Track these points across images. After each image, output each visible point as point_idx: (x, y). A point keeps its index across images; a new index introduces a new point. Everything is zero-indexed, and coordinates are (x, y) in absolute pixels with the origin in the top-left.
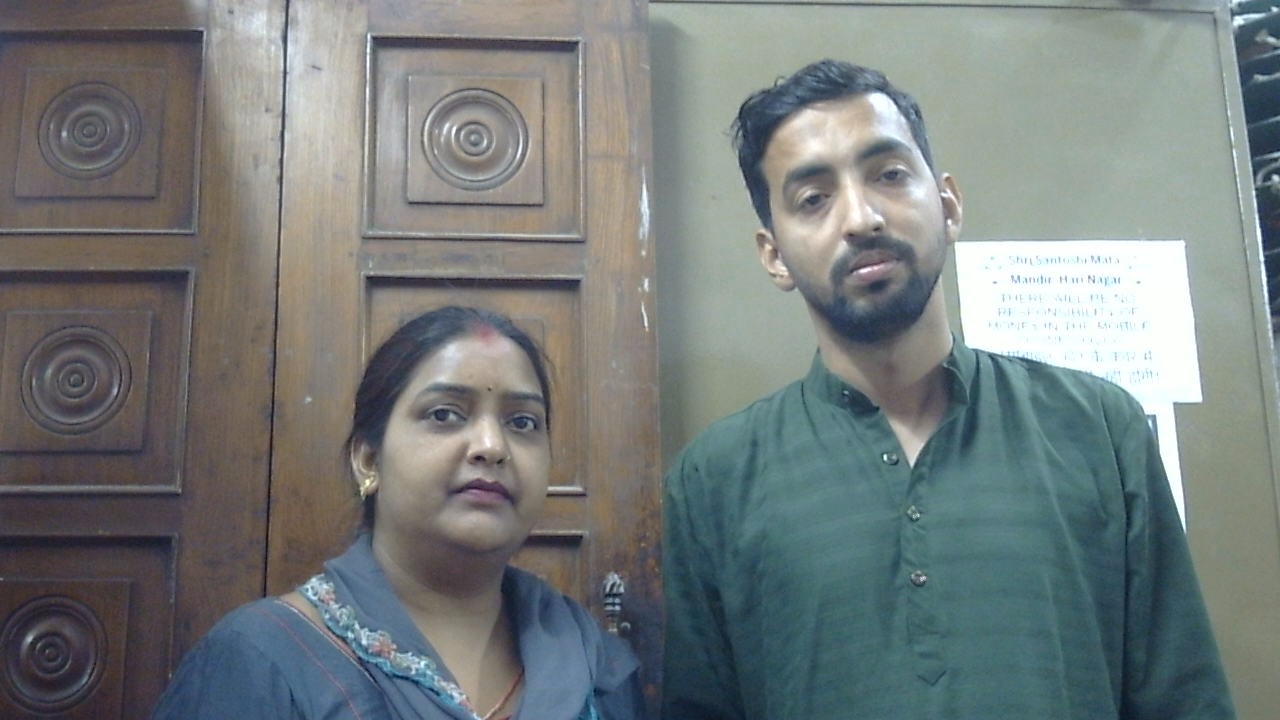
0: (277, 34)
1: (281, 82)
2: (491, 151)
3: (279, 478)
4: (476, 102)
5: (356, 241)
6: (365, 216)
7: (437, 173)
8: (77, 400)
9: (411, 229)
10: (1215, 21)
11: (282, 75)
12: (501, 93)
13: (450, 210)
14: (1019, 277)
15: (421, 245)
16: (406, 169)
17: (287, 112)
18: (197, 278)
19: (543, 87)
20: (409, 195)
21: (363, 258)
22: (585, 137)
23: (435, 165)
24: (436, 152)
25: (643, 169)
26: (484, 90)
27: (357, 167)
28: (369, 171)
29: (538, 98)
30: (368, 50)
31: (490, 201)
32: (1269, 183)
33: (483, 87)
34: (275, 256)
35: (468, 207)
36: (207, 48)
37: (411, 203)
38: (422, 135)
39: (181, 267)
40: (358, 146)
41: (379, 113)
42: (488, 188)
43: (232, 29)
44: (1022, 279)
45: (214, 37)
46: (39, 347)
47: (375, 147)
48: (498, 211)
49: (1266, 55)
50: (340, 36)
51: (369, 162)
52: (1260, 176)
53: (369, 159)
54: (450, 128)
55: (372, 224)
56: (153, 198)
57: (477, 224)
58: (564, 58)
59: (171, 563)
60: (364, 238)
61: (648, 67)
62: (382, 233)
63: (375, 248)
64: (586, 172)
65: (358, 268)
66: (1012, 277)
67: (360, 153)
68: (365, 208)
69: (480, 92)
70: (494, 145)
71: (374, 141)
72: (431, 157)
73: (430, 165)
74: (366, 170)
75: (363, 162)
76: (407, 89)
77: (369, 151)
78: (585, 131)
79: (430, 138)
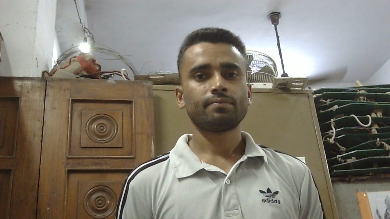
0: (42, 99)
1: (43, 112)
2: (106, 132)
4: (102, 118)
5: (65, 160)
6: (68, 151)
7: (90, 139)
9: (82, 155)
10: (308, 96)
11: (43, 110)
12: (110, 115)
13: (94, 149)
15: (85, 160)
16: (81, 138)
17: (45, 121)
18: (14, 171)
19: (122, 113)
20: (81, 145)
21: (67, 164)
22: (135, 128)
24: (90, 132)
25: (152, 136)
26: (105, 114)
28: (70, 138)
29: (121, 117)
30: (70, 103)
31: (106, 146)
32: (327, 140)
33: (104, 113)
34: (39, 164)
35: (100, 148)
36: (20, 103)
37: (82, 147)
38: (86, 127)
39: (9, 168)
40: (66, 131)
41: (73, 122)
42: (106, 143)
43: (28, 97)
45: (23, 99)
47: (71, 131)
48: (109, 149)
49: (323, 105)
50: (62, 99)
52: (324, 139)
53: (69, 134)
54: (94, 126)
55: (70, 154)
56: (1, 147)
57: (102, 153)
58: (128, 106)
60: (68, 158)
61: (153, 108)
62: (72, 156)
63: (71, 161)
64: (135, 138)
65: (65, 167)
67: (67, 133)
68: (68, 149)
69: (103, 115)
70: (108, 130)
71: (71, 129)
72: (88, 134)
73: (88, 136)
74: (68, 138)
75: (68, 135)
76: (81, 114)
77: (70, 132)
78: (135, 126)
79: (88, 128)
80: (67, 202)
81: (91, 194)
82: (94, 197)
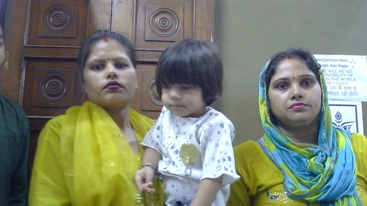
1: (111, 6)
2: (168, 26)
4: (165, 12)
7: (154, 33)
8: (54, 93)
9: (146, 48)
11: (111, 4)
12: (172, 10)
13: (157, 43)
15: (149, 53)
16: (145, 31)
17: (112, 14)
19: (184, 8)
20: (145, 38)
22: (195, 22)
23: (153, 30)
24: (153, 26)
25: (212, 32)
27: (131, 30)
29: (182, 11)
31: (168, 40)
33: (167, 8)
35: (162, 42)
37: (146, 41)
38: (150, 22)
40: (132, 24)
41: (138, 15)
42: (168, 37)
46: (44, 78)
48: (170, 43)
51: (135, 29)
53: (135, 27)
54: (157, 20)
56: (75, 38)
57: (164, 47)
61: (214, 3)
62: (137, 49)
64: (195, 33)
67: (132, 26)
70: (169, 24)
71: (136, 22)
72: (152, 28)
73: (152, 30)
74: (134, 31)
75: (133, 29)
76: (146, 8)
77: (135, 26)
78: (195, 21)
79: (152, 22)
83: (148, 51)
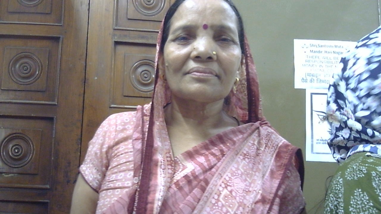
2: (154, 4)
3: (87, 101)
5: (112, 30)
6: (115, 22)
7: (137, 11)
8: (26, 75)
9: (128, 27)
13: (141, 22)
14: (312, 51)
16: (127, 9)
18: (63, 39)
20: (128, 17)
21: (114, 35)
23: (136, 7)
24: (137, 4)
27: (113, 7)
31: (153, 20)
34: (87, 33)
35: (146, 21)
37: (129, 19)
39: (58, 36)
42: (152, 16)
44: (313, 52)
46: (14, 59)
48: (155, 23)
53: (116, 4)
55: (116, 25)
56: (50, 14)
57: (148, 27)
59: (54, 125)
60: (114, 29)
62: (119, 28)
63: (118, 33)
65: (112, 38)
66: (311, 51)
67: (113, 2)
68: (115, 20)
70: (155, 2)
74: (115, 8)
77: (116, 2)
80: (114, 74)
81: (137, 68)
82: (140, 70)
83: (131, 31)
